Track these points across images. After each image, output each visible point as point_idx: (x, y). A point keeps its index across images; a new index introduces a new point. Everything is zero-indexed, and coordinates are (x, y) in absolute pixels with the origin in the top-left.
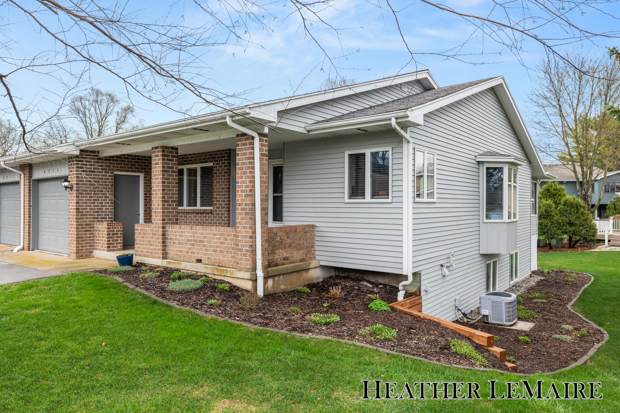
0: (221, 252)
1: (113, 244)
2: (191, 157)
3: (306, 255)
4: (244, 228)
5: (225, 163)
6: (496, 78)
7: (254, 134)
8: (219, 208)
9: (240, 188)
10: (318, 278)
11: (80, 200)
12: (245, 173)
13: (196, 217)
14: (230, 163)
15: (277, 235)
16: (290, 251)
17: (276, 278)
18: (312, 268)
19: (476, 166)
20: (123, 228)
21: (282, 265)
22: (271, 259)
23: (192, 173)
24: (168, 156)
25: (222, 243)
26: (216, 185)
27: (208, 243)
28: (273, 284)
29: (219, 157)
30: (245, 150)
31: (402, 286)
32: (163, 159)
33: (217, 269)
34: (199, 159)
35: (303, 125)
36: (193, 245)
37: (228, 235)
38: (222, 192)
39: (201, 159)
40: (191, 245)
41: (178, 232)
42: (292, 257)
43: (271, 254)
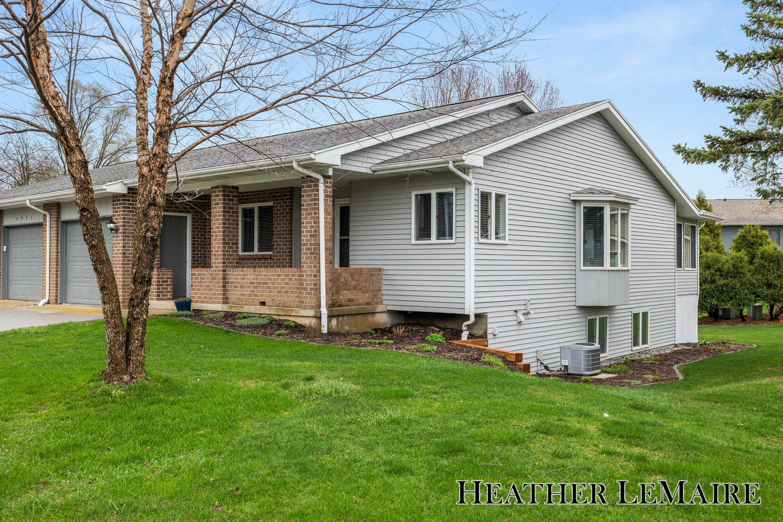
0: (286, 292)
1: (163, 292)
2: (247, 196)
3: (373, 299)
4: (309, 267)
5: (286, 203)
6: (602, 101)
7: (319, 176)
8: (280, 252)
9: (305, 228)
10: (385, 323)
11: (127, 243)
12: (310, 214)
13: (253, 263)
14: (292, 202)
15: (341, 276)
16: (355, 294)
17: (341, 319)
18: (378, 312)
19: (571, 206)
20: (173, 275)
21: (346, 306)
22: (335, 300)
23: (248, 214)
24: (229, 196)
25: (287, 284)
26: (277, 228)
27: (273, 284)
28: (337, 323)
29: (280, 196)
30: (310, 192)
31: (466, 326)
32: (224, 200)
33: (281, 309)
34: (257, 198)
35: (369, 165)
36: (257, 287)
37: (293, 276)
38: (283, 234)
39: (259, 198)
40: (254, 287)
41: (240, 275)
42: (357, 299)
43: (335, 294)
